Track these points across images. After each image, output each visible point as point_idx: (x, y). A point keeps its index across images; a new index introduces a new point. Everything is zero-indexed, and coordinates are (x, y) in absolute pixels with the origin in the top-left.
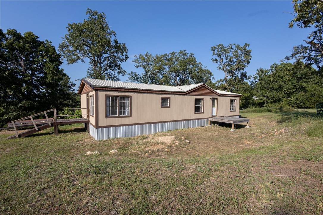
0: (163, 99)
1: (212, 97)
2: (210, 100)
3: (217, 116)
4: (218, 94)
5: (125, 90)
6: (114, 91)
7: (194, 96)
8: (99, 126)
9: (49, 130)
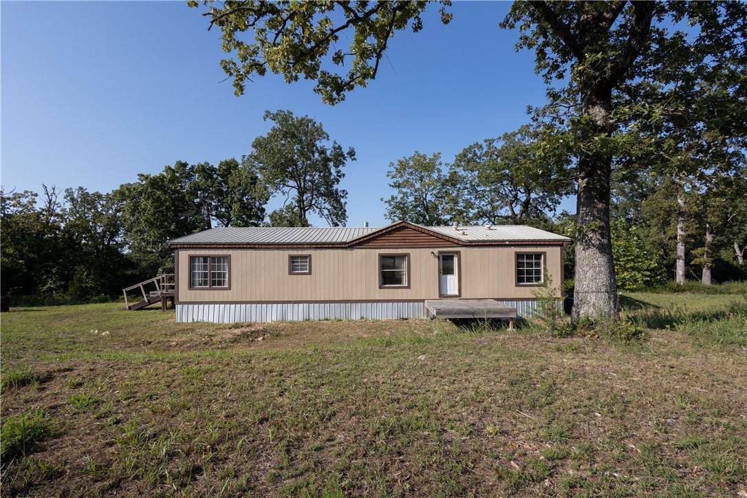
0: (293, 259)
1: (436, 251)
2: (432, 257)
3: (460, 295)
4: (460, 243)
5: (218, 246)
6: (200, 248)
7: (378, 250)
8: (180, 301)
9: (159, 304)
